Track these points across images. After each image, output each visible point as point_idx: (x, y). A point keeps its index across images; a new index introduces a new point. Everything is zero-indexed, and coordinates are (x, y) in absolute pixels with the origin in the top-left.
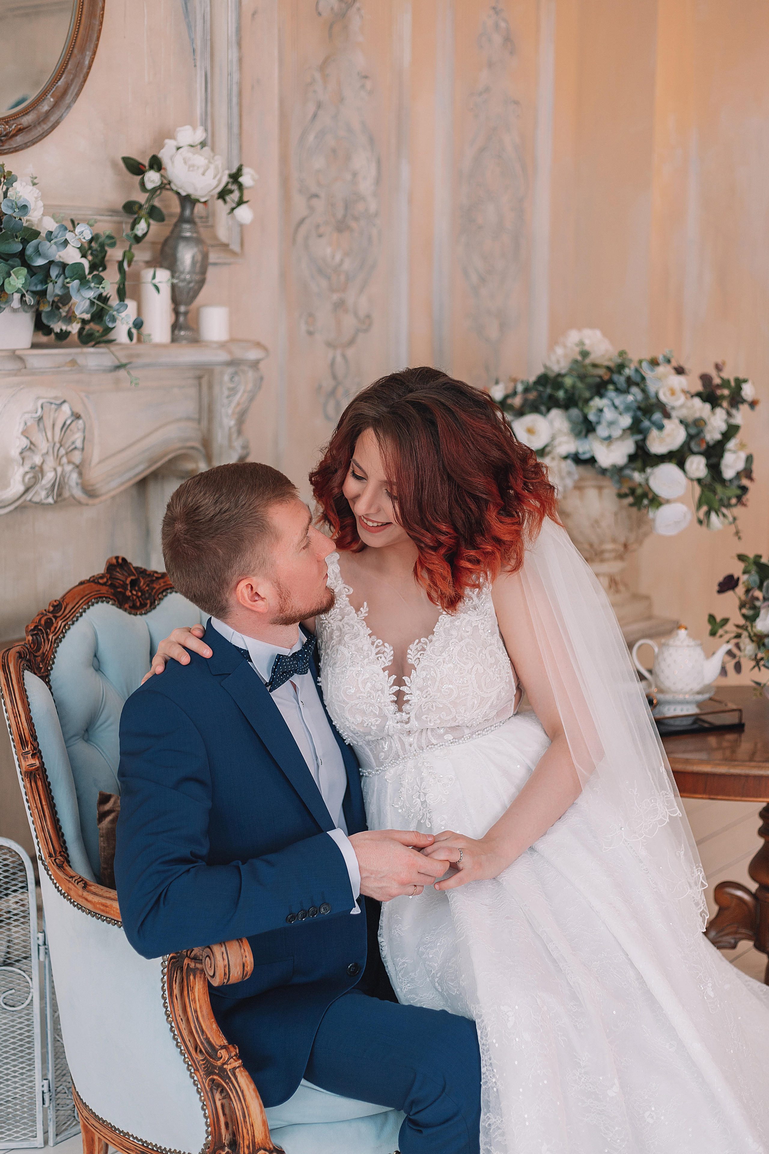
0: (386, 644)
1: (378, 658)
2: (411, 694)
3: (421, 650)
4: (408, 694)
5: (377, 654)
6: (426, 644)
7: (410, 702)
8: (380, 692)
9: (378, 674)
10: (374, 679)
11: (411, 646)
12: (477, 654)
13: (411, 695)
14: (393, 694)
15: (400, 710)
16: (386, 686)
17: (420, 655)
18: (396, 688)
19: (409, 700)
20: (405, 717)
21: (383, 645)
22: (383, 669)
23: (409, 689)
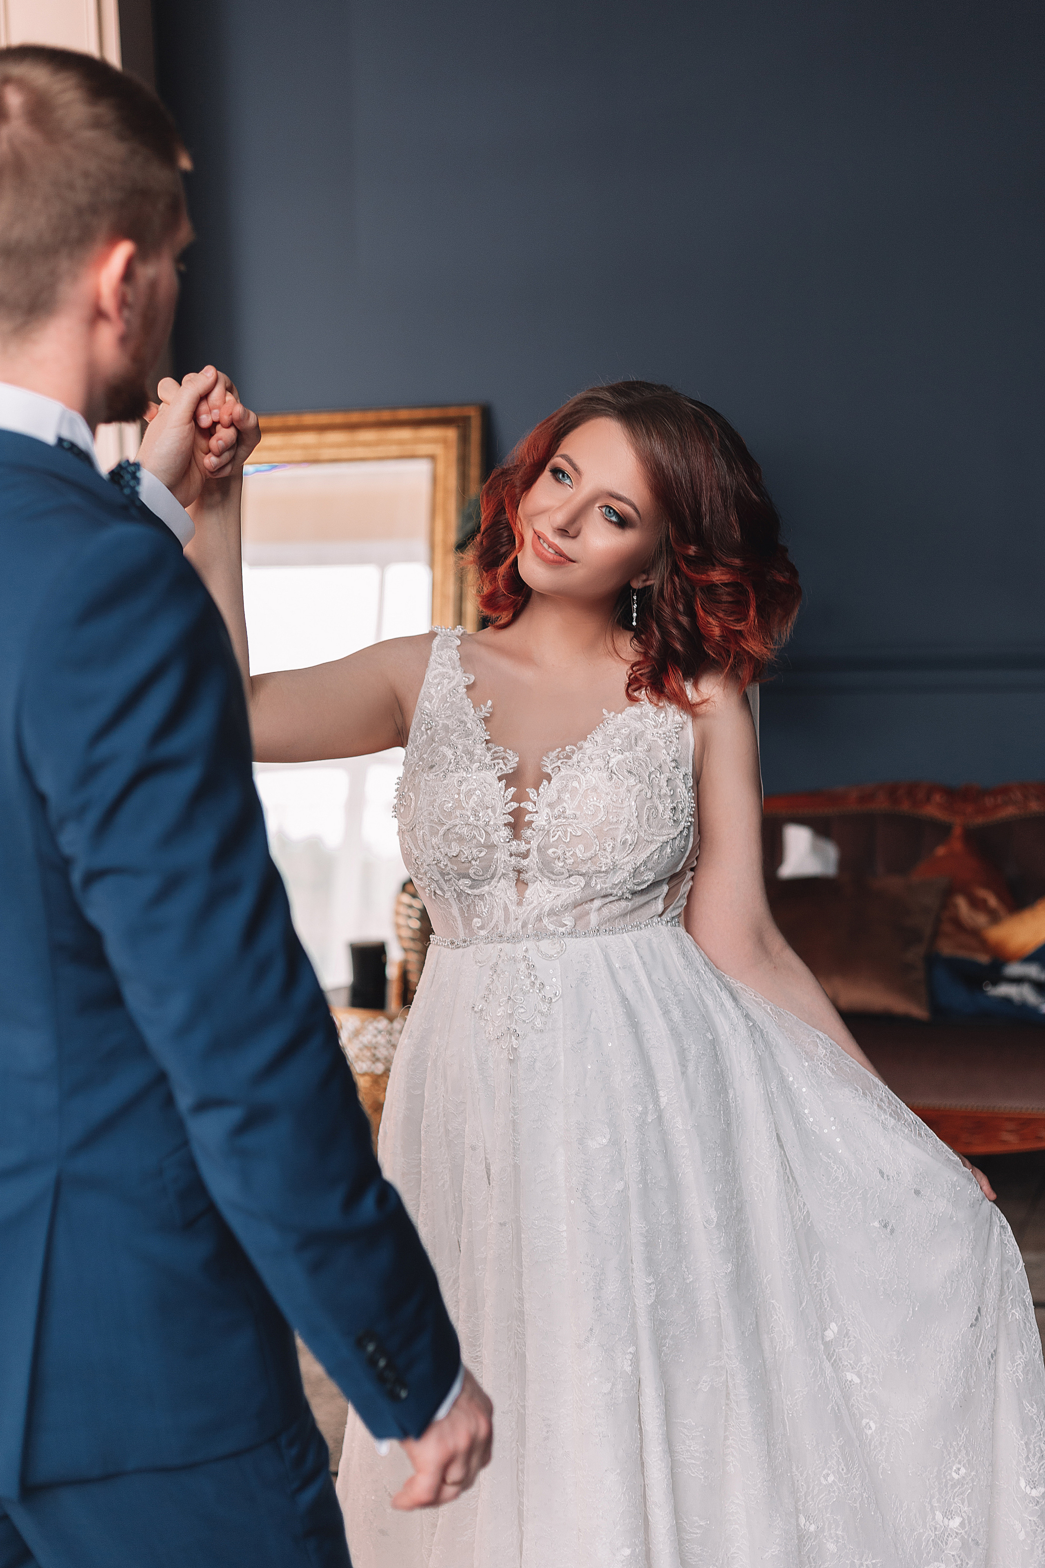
0: (510, 752)
1: (494, 765)
2: (536, 812)
3: (563, 759)
4: (531, 813)
5: (492, 760)
6: (572, 751)
7: (533, 825)
8: (489, 811)
9: (491, 785)
10: (484, 790)
11: (548, 754)
13: (536, 815)
14: (510, 814)
15: (516, 836)
16: (501, 801)
17: (562, 763)
18: (514, 805)
19: (533, 822)
20: (523, 847)
21: (505, 751)
22: (498, 777)
23: (533, 805)
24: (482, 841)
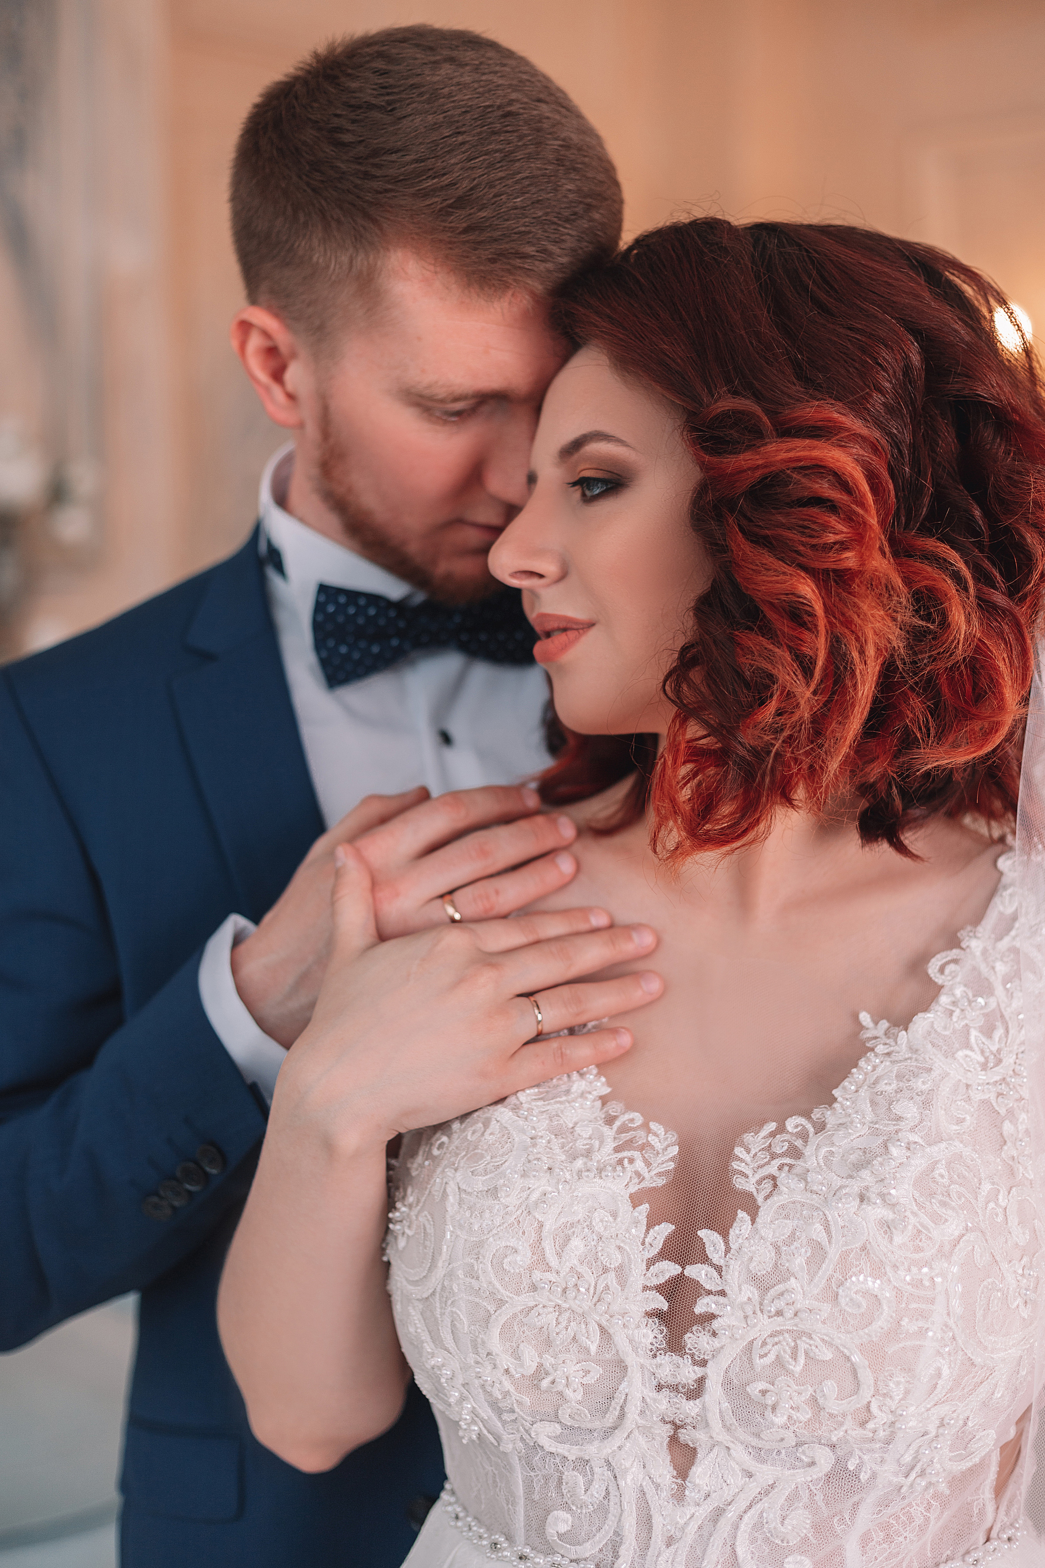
0: (653, 1126)
1: (620, 1162)
2: (722, 1293)
3: (783, 1155)
4: (709, 1293)
5: (617, 1150)
6: (804, 1136)
7: (716, 1324)
8: (612, 1276)
9: (614, 1215)
10: (599, 1227)
11: (748, 1137)
12: (981, 1199)
13: (721, 1299)
14: (659, 1289)
16: (638, 1257)
17: (780, 1168)
18: (670, 1269)
19: (712, 1317)
20: (688, 1373)
21: (645, 1126)
22: (631, 1196)
23: (715, 1274)
24: (593, 1348)
